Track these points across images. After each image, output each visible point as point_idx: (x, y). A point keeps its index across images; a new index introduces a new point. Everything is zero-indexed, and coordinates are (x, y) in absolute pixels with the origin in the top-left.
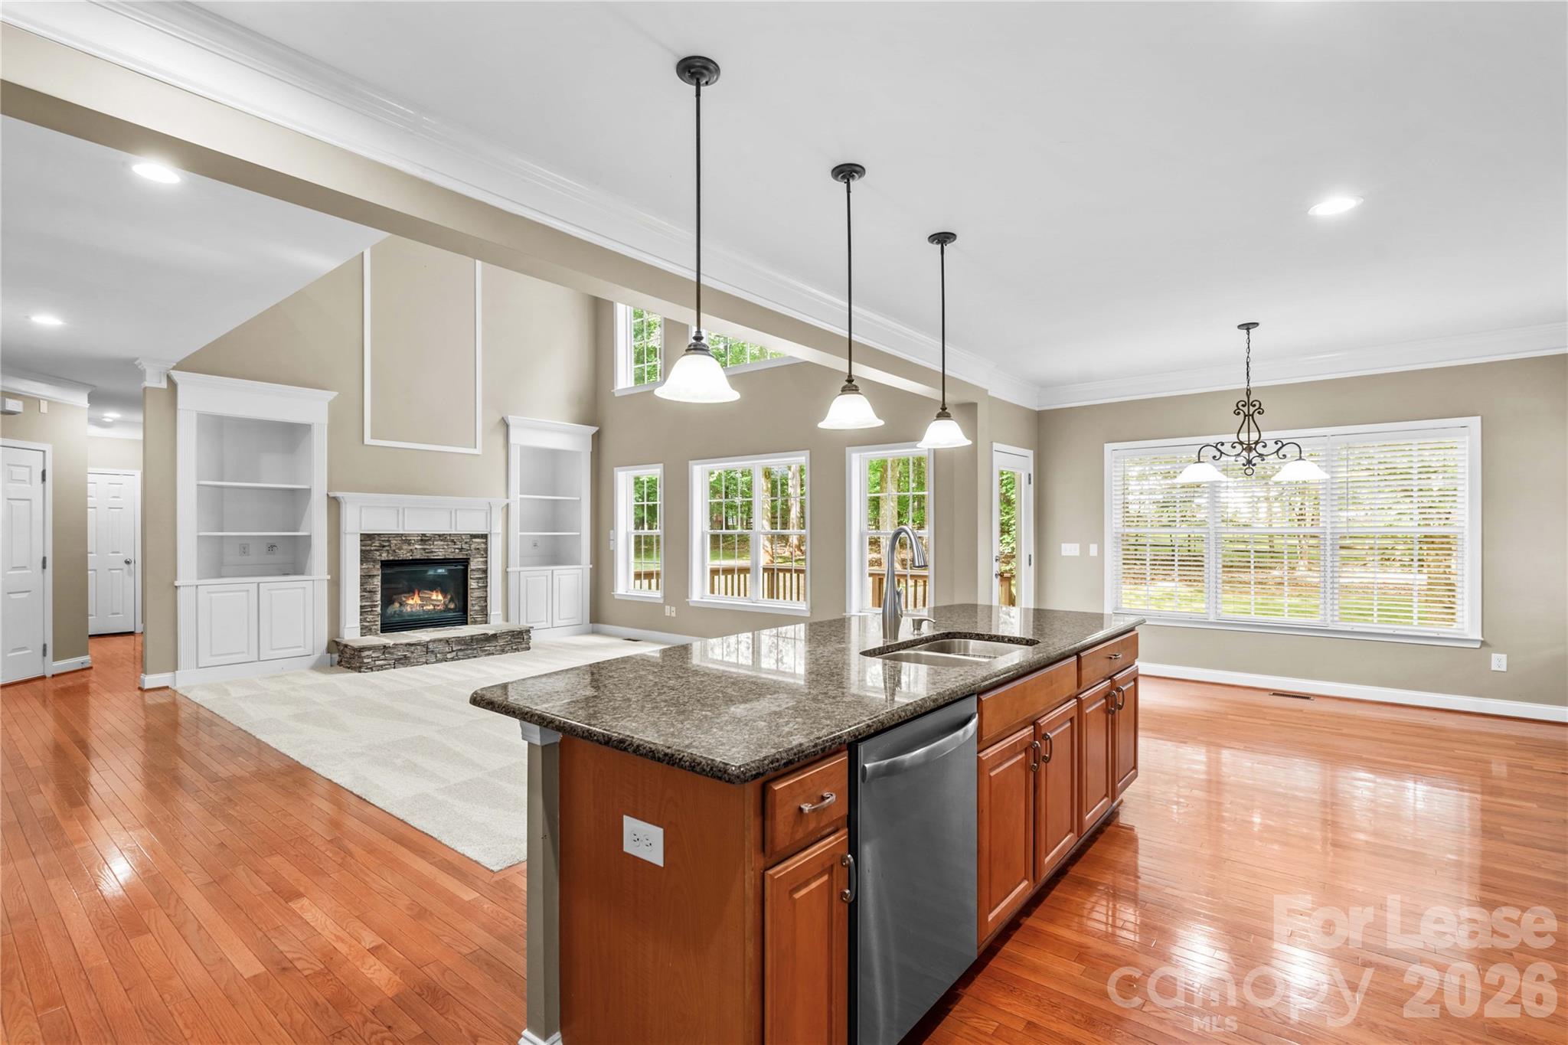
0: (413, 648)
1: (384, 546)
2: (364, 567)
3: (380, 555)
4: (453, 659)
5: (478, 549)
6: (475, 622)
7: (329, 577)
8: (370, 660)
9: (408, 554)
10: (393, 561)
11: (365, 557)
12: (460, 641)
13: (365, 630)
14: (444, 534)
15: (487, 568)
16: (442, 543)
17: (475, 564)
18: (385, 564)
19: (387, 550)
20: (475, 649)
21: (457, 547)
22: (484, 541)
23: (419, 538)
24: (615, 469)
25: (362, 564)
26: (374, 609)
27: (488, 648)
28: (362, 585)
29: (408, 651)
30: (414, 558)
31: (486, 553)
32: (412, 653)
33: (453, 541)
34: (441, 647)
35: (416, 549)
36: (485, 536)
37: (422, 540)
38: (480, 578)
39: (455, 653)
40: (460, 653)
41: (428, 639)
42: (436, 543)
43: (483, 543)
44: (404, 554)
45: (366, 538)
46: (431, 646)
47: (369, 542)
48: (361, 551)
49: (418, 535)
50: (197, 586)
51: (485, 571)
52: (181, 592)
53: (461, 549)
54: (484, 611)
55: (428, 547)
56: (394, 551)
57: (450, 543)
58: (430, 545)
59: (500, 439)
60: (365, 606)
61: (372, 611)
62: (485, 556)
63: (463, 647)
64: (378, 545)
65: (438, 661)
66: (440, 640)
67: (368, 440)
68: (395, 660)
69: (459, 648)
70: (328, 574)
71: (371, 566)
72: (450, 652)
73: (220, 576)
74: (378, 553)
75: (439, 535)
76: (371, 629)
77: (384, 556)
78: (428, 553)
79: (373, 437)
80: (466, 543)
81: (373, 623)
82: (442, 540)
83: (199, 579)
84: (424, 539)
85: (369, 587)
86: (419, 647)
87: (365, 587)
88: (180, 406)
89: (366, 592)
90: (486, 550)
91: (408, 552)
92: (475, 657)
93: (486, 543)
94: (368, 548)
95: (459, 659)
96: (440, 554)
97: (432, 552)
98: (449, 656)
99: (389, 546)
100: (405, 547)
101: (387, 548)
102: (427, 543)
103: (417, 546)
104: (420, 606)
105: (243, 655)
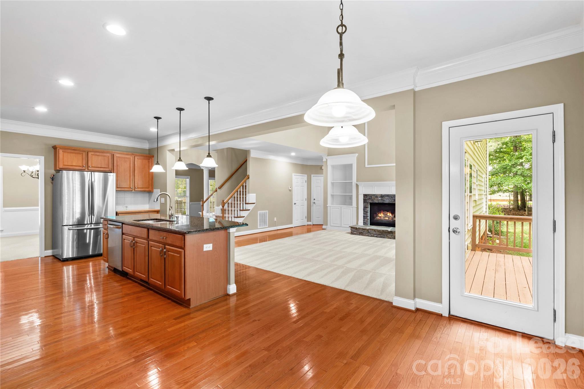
0: (364, 230)
1: (370, 198)
3: (369, 201)
4: (376, 237)
7: (356, 206)
10: (372, 203)
12: (379, 231)
13: (365, 223)
16: (388, 198)
18: (371, 204)
20: (384, 235)
21: (393, 199)
25: (364, 203)
26: (367, 217)
27: (389, 236)
28: (364, 209)
30: (379, 202)
32: (364, 232)
33: (391, 197)
37: (381, 197)
39: (377, 235)
40: (379, 235)
42: (386, 198)
44: (376, 201)
45: (365, 196)
46: (369, 231)
47: (366, 197)
48: (364, 200)
49: (380, 195)
50: (331, 207)
52: (328, 208)
55: (383, 199)
56: (373, 200)
57: (390, 198)
60: (365, 216)
63: (380, 234)
64: (368, 198)
66: (372, 230)
67: (366, 166)
68: (359, 233)
69: (379, 233)
71: (367, 204)
73: (345, 205)
74: (368, 200)
75: (387, 195)
76: (367, 224)
77: (370, 201)
78: (383, 201)
79: (368, 165)
81: (367, 222)
82: (388, 197)
83: (332, 204)
84: (382, 196)
85: (366, 211)
88: (328, 164)
89: (365, 212)
92: (384, 238)
94: (365, 199)
95: (378, 237)
96: (386, 201)
98: (375, 235)
99: (371, 198)
100: (376, 199)
101: (371, 199)
102: (383, 197)
103: (380, 199)
104: (384, 217)
105: (337, 225)
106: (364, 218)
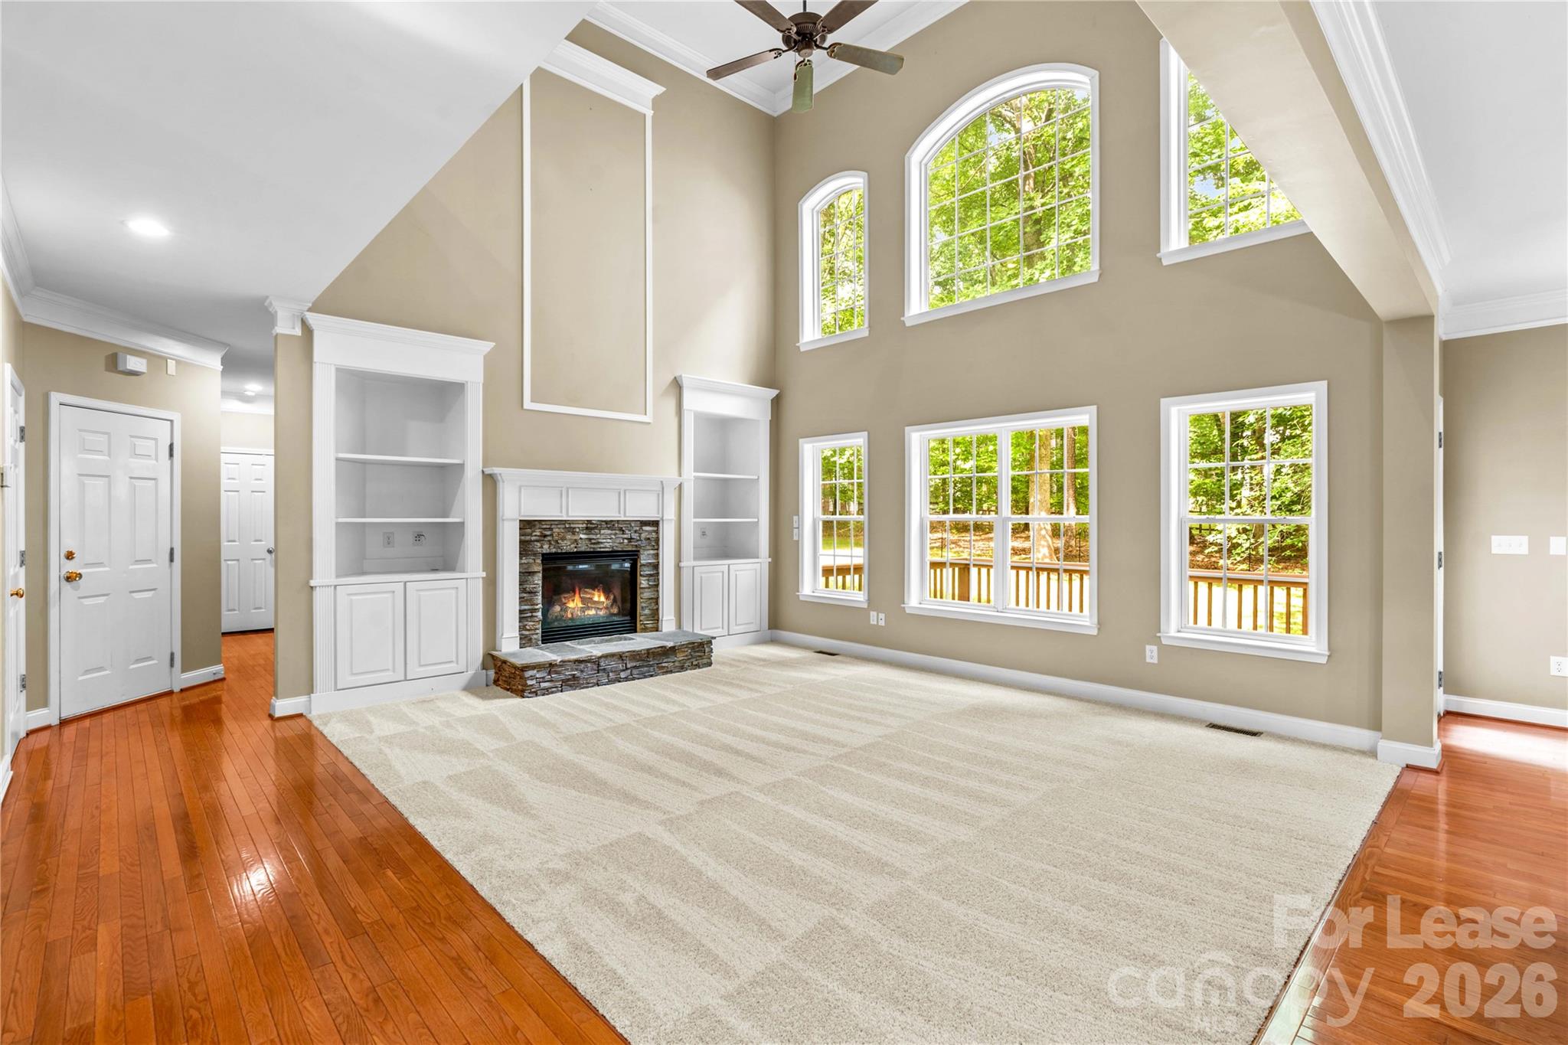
0: (583, 665)
1: (545, 536)
2: (523, 561)
3: (542, 547)
4: (627, 679)
5: (649, 539)
6: (645, 630)
7: (484, 574)
8: (534, 682)
9: (572, 546)
10: (556, 553)
11: (525, 548)
12: (635, 655)
13: (525, 641)
14: (612, 521)
15: (658, 562)
16: (609, 532)
17: (645, 558)
18: (547, 558)
19: (549, 541)
20: (651, 666)
21: (625, 536)
22: (655, 529)
23: (585, 525)
24: (801, 440)
25: (521, 558)
26: (534, 614)
27: (666, 665)
28: (521, 584)
29: (577, 670)
30: (580, 550)
31: (658, 544)
32: (582, 671)
33: (621, 529)
34: (614, 664)
35: (581, 539)
36: (656, 523)
37: (587, 528)
38: (651, 575)
39: (629, 671)
40: (635, 672)
41: (600, 654)
42: (602, 532)
43: (654, 531)
44: (567, 546)
45: (526, 525)
46: (603, 663)
47: (529, 531)
48: (521, 542)
49: (583, 522)
50: (335, 586)
51: (656, 566)
52: (318, 595)
53: (630, 539)
54: (655, 615)
55: (594, 537)
56: (557, 542)
57: (617, 532)
58: (597, 534)
59: (671, 404)
60: (525, 610)
61: (532, 616)
62: (656, 547)
63: (638, 664)
64: (538, 534)
65: (611, 682)
66: (613, 655)
67: (528, 404)
68: (563, 681)
70: (483, 571)
71: (531, 561)
72: (624, 670)
73: (363, 573)
74: (539, 544)
75: (606, 522)
76: (531, 639)
77: (546, 549)
78: (594, 544)
79: (532, 401)
80: (636, 531)
81: (533, 632)
82: (609, 528)
83: (338, 576)
84: (590, 526)
85: (529, 587)
86: (589, 665)
87: (524, 586)
88: (316, 358)
89: (526, 594)
90: (657, 540)
91: (573, 543)
92: (652, 676)
93: (657, 532)
94: (528, 538)
95: (634, 679)
96: (608, 545)
97: (599, 543)
98: (623, 675)
99: (552, 535)
100: (568, 537)
101: (549, 538)
102: (593, 532)
103: (582, 536)
104: (583, 610)
105: (387, 673)
106: (521, 619)
